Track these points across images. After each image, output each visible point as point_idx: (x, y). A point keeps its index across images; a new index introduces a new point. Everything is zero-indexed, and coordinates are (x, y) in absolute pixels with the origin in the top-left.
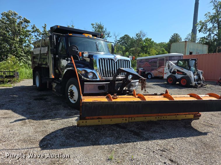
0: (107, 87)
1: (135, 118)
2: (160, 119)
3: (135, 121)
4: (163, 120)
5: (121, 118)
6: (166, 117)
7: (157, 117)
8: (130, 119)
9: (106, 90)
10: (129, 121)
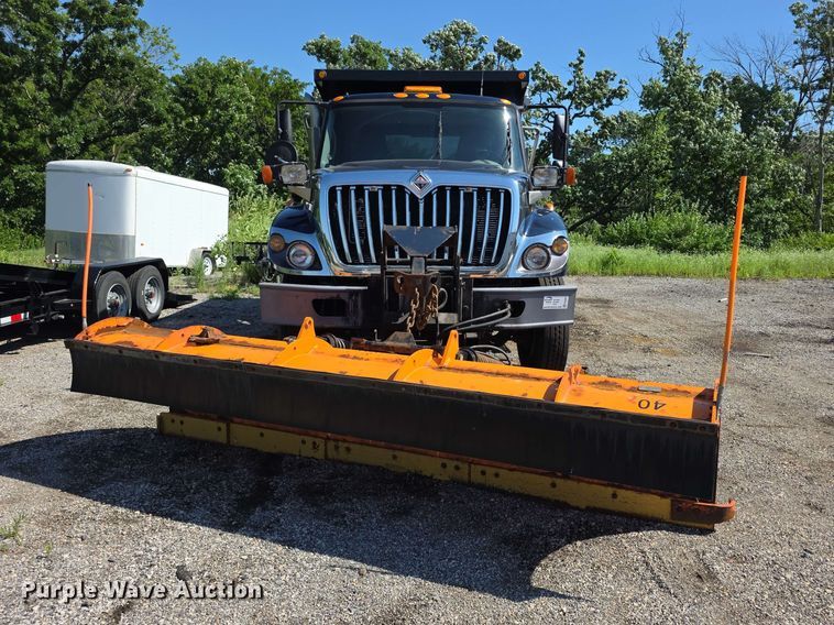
0: (356, 306)
1: (352, 446)
2: (466, 478)
3: (351, 458)
4: (481, 487)
5: (297, 437)
6: (497, 475)
7: (451, 464)
8: (331, 444)
9: (357, 319)
10: (326, 455)
